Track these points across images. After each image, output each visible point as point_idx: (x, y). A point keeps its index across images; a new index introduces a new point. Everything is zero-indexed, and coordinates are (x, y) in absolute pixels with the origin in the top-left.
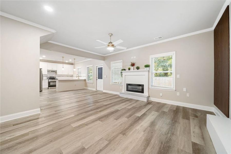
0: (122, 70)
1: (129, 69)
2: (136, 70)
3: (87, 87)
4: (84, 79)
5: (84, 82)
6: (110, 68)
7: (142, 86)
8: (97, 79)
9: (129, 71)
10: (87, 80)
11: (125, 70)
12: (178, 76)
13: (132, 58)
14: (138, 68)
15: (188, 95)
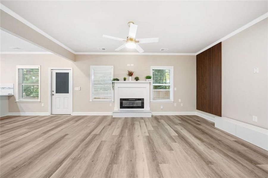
0: (114, 80)
1: (125, 79)
2: (135, 81)
3: (19, 111)
4: (7, 94)
5: (7, 101)
6: (88, 76)
7: (142, 100)
8: (54, 93)
9: (125, 81)
10: (17, 97)
11: (118, 80)
12: (175, 89)
13: (129, 65)
14: (137, 79)
15: (182, 105)
